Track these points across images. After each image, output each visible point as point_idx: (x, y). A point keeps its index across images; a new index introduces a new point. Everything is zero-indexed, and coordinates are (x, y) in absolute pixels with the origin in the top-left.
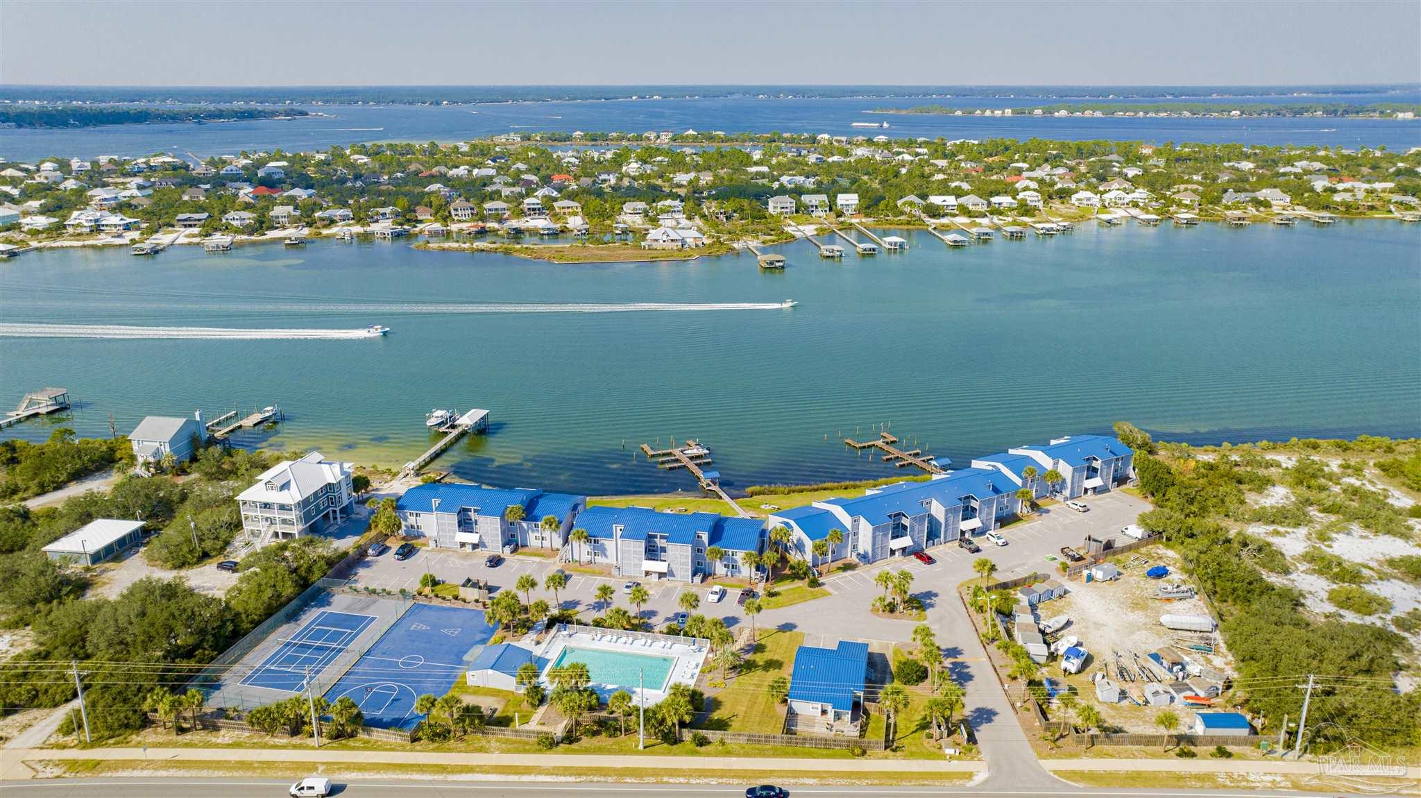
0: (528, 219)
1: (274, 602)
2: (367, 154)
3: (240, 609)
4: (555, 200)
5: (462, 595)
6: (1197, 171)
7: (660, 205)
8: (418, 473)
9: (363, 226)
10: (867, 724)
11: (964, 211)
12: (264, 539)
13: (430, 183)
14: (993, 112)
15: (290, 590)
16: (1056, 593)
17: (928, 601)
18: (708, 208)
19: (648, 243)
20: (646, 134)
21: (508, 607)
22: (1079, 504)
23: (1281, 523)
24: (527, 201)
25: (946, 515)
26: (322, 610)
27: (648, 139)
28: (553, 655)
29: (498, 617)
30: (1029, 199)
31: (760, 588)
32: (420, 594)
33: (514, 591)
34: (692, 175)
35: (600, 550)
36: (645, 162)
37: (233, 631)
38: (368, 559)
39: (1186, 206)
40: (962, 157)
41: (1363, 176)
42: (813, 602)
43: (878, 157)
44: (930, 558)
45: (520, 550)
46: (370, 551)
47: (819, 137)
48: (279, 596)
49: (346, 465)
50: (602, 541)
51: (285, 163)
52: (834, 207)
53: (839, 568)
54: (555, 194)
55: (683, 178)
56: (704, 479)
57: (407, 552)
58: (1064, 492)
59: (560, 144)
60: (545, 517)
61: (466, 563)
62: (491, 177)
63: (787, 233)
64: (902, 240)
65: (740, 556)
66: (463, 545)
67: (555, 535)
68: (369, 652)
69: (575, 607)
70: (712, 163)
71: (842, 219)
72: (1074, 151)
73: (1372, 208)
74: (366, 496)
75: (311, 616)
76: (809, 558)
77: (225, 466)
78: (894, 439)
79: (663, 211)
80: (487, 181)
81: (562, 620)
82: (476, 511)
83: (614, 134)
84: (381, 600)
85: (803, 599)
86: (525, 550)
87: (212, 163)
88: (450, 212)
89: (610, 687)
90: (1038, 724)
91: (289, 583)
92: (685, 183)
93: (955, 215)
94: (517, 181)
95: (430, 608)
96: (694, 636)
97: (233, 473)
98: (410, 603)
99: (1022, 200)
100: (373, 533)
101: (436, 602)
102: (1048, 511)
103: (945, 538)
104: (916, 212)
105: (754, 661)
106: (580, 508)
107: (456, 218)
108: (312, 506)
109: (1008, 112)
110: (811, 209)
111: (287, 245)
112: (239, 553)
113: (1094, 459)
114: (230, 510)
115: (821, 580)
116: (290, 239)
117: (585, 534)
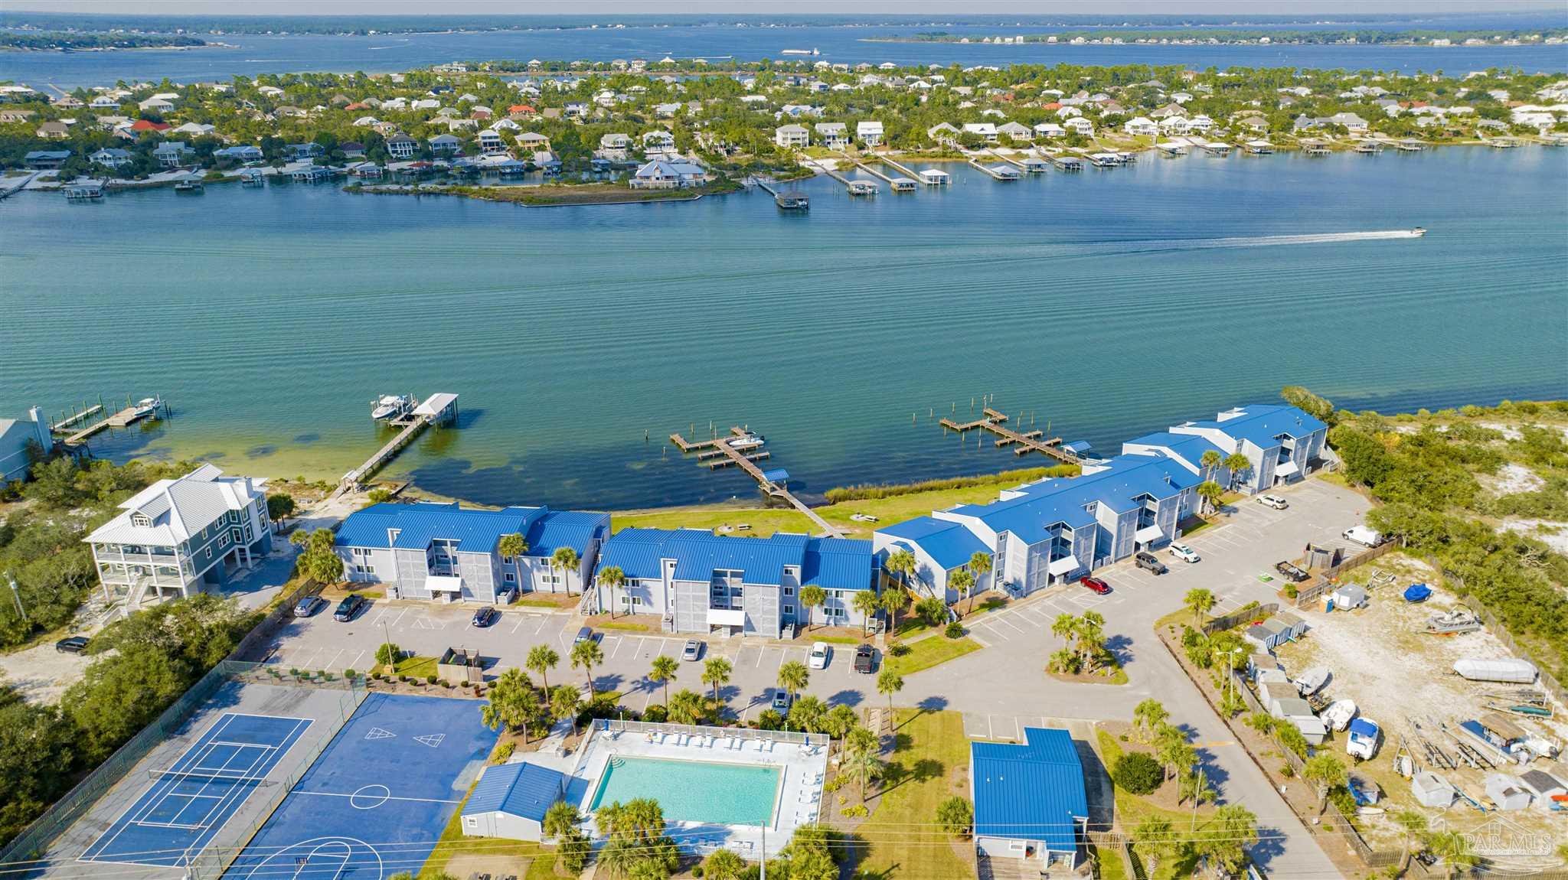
0: (484, 156)
1: (144, 708)
2: (279, 85)
3: (86, 724)
4: (517, 133)
5: (441, 676)
6: (1253, 96)
7: (646, 136)
8: (364, 484)
9: (276, 166)
10: (1098, 865)
11: (1006, 141)
12: (132, 599)
13: (358, 117)
14: (1003, 40)
15: (170, 688)
16: (1295, 632)
17: (1122, 652)
18: (706, 140)
19: (638, 180)
20: (615, 63)
21: (518, 702)
22: (1276, 498)
23: (1543, 516)
24: (481, 134)
25: (1119, 523)
26: (225, 711)
27: (618, 68)
28: (594, 773)
29: (503, 716)
30: (1078, 126)
31: (881, 643)
32: (377, 677)
33: (523, 669)
34: (678, 105)
35: (641, 595)
36: (618, 91)
37: (72, 764)
38: (295, 622)
39: (1255, 134)
40: (985, 84)
41: (1432, 101)
42: (960, 661)
43: (890, 85)
44: (1105, 586)
45: (521, 599)
46: (298, 610)
47: (817, 65)
48: (153, 696)
49: (256, 483)
50: (645, 582)
51: (175, 96)
52: (854, 138)
53: (983, 606)
54: (515, 126)
55: (668, 108)
56: (766, 481)
57: (354, 608)
58: (1249, 482)
59: (513, 74)
60: (557, 550)
61: (444, 622)
62: (435, 110)
63: (803, 168)
64: (944, 174)
65: (848, 598)
66: (436, 594)
67: (572, 575)
68: (300, 785)
69: (614, 687)
70: (699, 92)
71: (865, 152)
72: (1109, 76)
73: (1457, 133)
74: (289, 523)
75: (209, 721)
76: (940, 594)
77: (79, 486)
78: (1002, 417)
79: (650, 145)
80: (429, 114)
81: (598, 713)
82: (453, 544)
83: (578, 63)
84: (318, 691)
85: (945, 657)
86: (529, 597)
87: (79, 95)
88: (386, 148)
89: (690, 825)
90: (1352, 853)
91: (169, 676)
92: (669, 114)
93: (996, 146)
94: (466, 111)
95: (394, 700)
96: (803, 730)
97: (91, 496)
98: (361, 694)
99: (1071, 128)
100: (301, 581)
101: (403, 690)
102: (1235, 510)
103: (1116, 555)
104: (951, 142)
105: (900, 765)
106: (605, 533)
107: (394, 156)
108: (206, 546)
109: (1020, 39)
110: (827, 140)
111: (178, 189)
112: (94, 624)
113: (1286, 437)
114: (78, 556)
115: (965, 625)
116: (182, 182)
117: (621, 574)
